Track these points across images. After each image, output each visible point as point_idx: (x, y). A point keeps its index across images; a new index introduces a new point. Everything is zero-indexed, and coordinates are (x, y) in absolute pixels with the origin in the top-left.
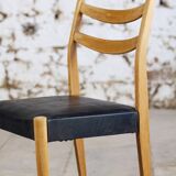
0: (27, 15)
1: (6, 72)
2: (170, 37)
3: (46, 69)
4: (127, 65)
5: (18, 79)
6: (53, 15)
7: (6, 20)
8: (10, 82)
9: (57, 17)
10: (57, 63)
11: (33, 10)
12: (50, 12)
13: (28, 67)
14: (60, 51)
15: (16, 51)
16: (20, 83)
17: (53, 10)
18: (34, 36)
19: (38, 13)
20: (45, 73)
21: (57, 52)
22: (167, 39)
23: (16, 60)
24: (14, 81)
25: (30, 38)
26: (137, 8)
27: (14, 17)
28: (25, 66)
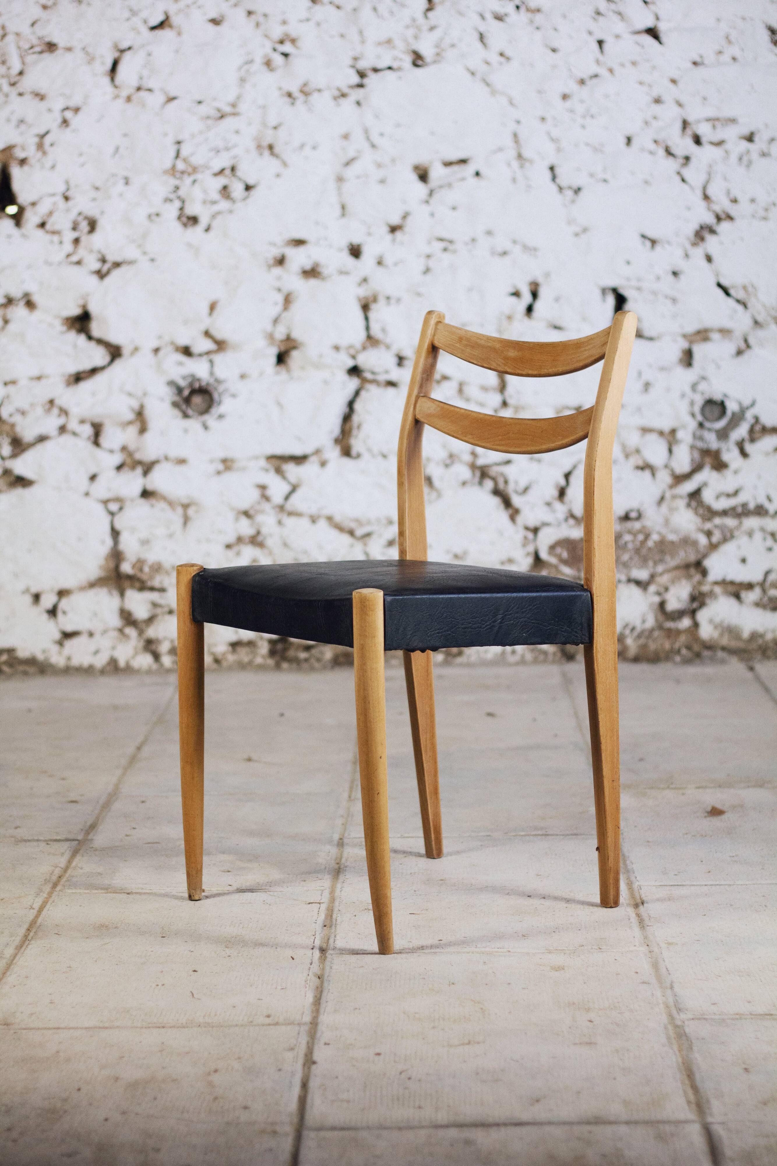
0: (187, 351)
1: (115, 533)
2: (645, 430)
3: (246, 528)
4: (503, 515)
5: (152, 557)
6: (273, 352)
7: (118, 364)
8: (126, 568)
9: (281, 359)
10: (281, 508)
11: (207, 334)
12: (261, 343)
13: (186, 520)
14: (290, 468)
15: (148, 468)
16: (157, 568)
17: (271, 337)
18: (210, 419)
19: (221, 345)
20: (240, 540)
21: (279, 471)
22: (634, 439)
23: (146, 494)
24: (140, 563)
25: (194, 424)
26: (589, 340)
27: (145, 357)
28: (176, 517)
